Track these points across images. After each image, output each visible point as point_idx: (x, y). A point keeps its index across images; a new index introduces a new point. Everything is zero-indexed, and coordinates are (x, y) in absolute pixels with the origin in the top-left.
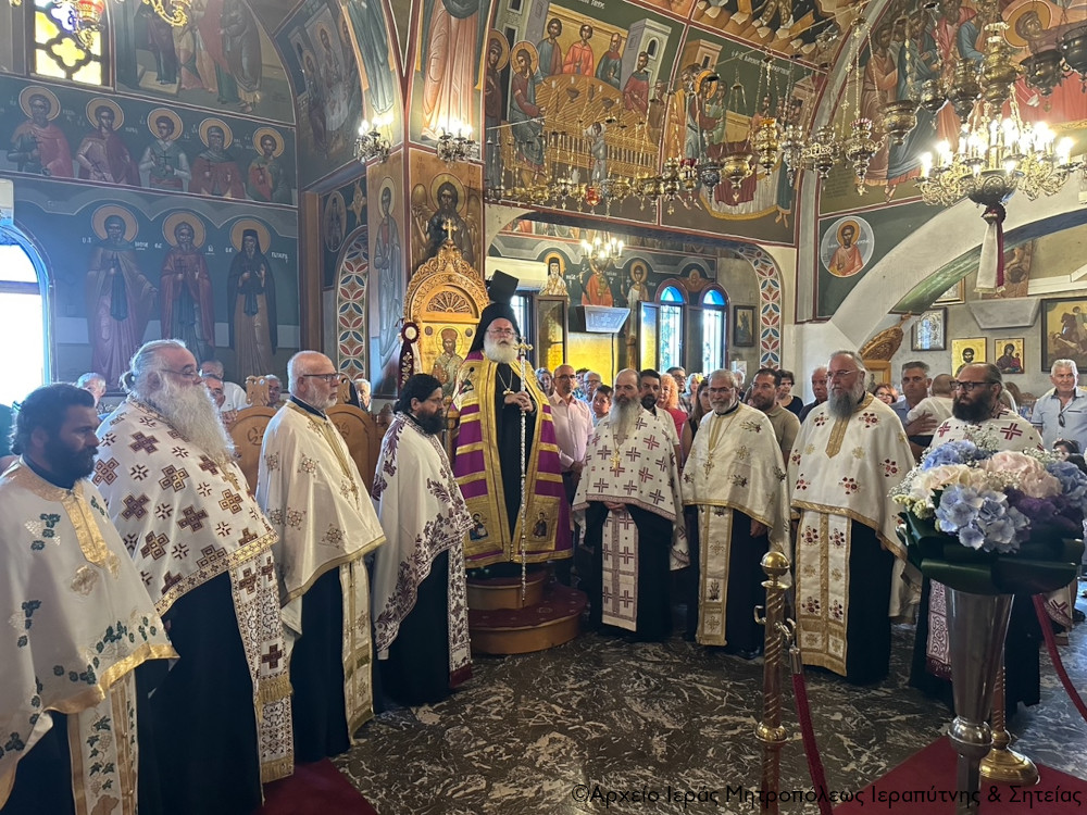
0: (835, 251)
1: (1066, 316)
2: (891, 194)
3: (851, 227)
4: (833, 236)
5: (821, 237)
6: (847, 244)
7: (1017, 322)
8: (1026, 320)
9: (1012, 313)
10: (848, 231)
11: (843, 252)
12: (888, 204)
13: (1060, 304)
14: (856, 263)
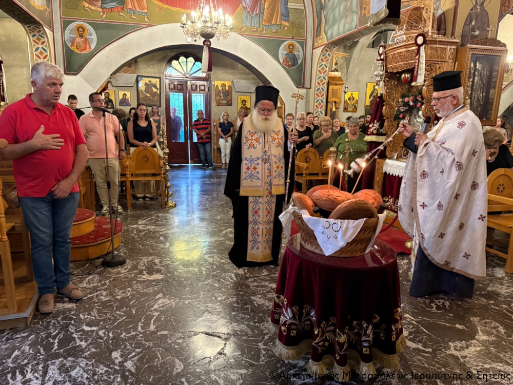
0: (74, 39)
1: (146, 84)
2: (104, 16)
3: (82, 28)
4: (72, 30)
5: (65, 29)
6: (81, 36)
7: (128, 84)
8: (132, 83)
9: (127, 80)
10: (81, 29)
11: (79, 40)
12: (103, 21)
13: (144, 78)
14: (88, 47)
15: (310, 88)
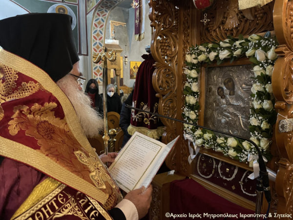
15: (87, 55)
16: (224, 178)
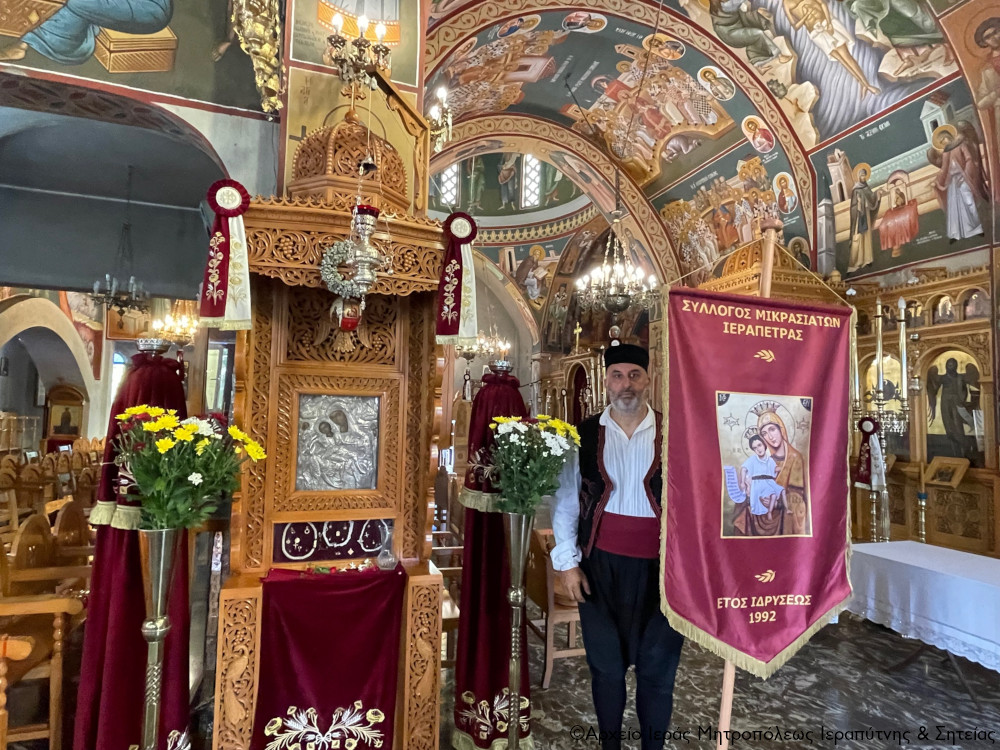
16: (336, 545)
